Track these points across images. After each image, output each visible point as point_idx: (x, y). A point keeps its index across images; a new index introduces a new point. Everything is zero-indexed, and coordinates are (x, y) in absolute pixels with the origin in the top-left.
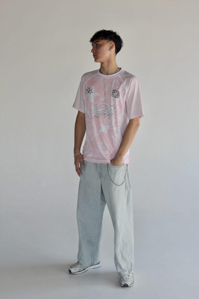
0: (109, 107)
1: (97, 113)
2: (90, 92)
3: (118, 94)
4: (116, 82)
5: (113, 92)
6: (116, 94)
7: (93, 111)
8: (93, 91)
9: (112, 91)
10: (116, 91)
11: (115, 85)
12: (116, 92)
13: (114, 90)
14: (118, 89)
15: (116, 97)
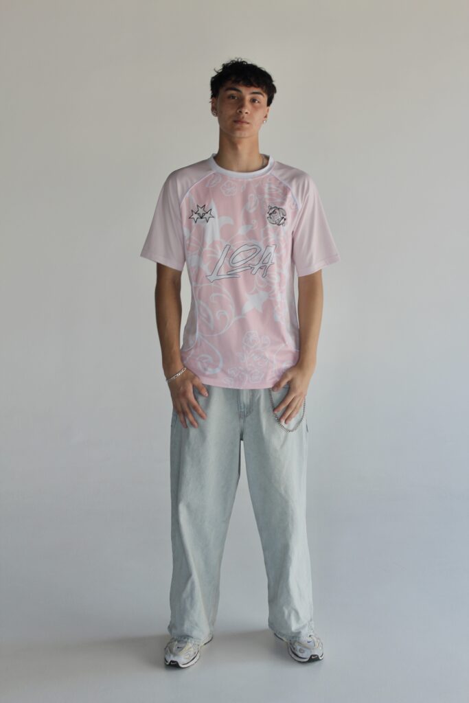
0: (263, 249)
1: (233, 265)
2: (207, 216)
3: (282, 216)
4: (270, 188)
5: (271, 212)
6: (278, 216)
7: (220, 263)
8: (214, 212)
9: (267, 209)
10: (279, 209)
11: (271, 194)
12: (277, 211)
13: (271, 208)
14: (283, 203)
15: (279, 225)
